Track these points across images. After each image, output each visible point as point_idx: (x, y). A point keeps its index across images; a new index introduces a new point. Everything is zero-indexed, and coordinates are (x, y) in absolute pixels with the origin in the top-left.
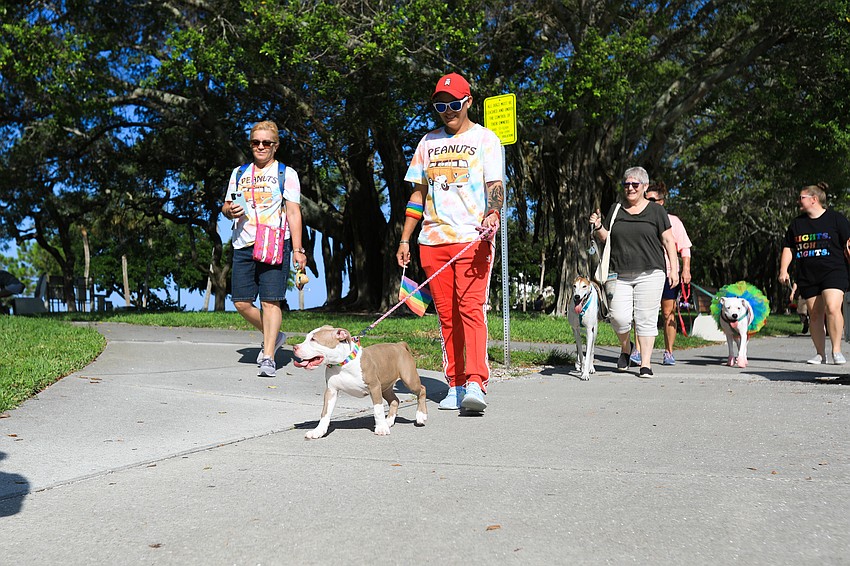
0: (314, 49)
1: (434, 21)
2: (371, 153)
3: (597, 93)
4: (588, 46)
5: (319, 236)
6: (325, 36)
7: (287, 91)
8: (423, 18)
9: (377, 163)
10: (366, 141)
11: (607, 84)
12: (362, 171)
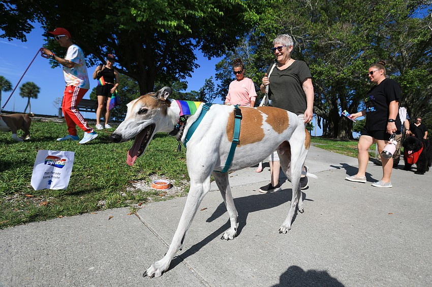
0: (327, 76)
1: (360, 69)
2: (337, 99)
3: (408, 85)
4: (406, 73)
5: (322, 119)
6: (330, 73)
7: (317, 84)
8: (357, 68)
9: (339, 101)
10: (336, 97)
11: (412, 83)
12: (335, 104)
